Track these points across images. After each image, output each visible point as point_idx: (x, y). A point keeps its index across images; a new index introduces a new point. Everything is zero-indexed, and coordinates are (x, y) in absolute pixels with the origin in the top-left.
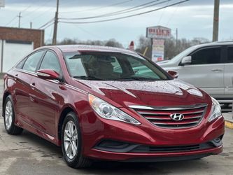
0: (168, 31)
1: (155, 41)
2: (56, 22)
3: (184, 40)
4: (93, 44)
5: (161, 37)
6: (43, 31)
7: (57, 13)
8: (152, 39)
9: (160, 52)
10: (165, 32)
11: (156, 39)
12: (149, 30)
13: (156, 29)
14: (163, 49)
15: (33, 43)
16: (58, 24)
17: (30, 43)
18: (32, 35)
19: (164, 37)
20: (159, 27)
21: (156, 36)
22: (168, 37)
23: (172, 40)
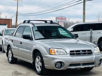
3: (72, 22)
5: (62, 21)
6: (11, 20)
7: (17, 12)
8: (58, 22)
10: (64, 19)
11: (60, 22)
12: (57, 18)
15: (7, 25)
16: (18, 16)
17: (6, 25)
18: (7, 22)
20: (61, 16)
21: (60, 21)
22: (65, 21)
23: (67, 22)
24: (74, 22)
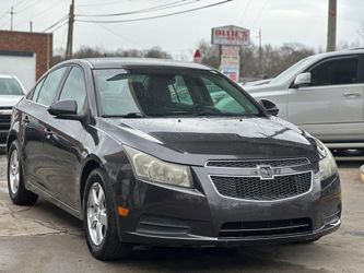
0: (246, 34)
1: (224, 49)
2: (71, 22)
4: (126, 55)
5: (233, 42)
6: (51, 35)
7: (72, 7)
8: (220, 46)
9: (233, 66)
10: (241, 35)
11: (227, 45)
12: (216, 32)
13: (226, 30)
14: (238, 61)
15: (35, 55)
16: (75, 24)
17: (31, 55)
18: (34, 42)
19: (238, 43)
20: (231, 27)
21: (227, 42)
22: (245, 43)
23: (250, 47)
24: (273, 47)
